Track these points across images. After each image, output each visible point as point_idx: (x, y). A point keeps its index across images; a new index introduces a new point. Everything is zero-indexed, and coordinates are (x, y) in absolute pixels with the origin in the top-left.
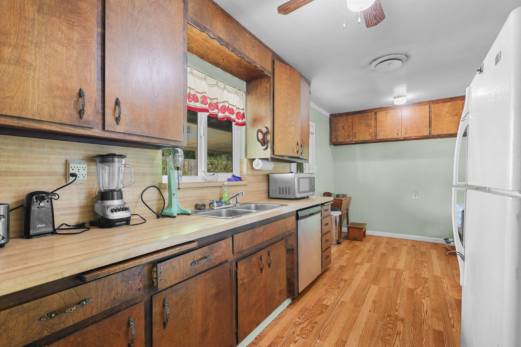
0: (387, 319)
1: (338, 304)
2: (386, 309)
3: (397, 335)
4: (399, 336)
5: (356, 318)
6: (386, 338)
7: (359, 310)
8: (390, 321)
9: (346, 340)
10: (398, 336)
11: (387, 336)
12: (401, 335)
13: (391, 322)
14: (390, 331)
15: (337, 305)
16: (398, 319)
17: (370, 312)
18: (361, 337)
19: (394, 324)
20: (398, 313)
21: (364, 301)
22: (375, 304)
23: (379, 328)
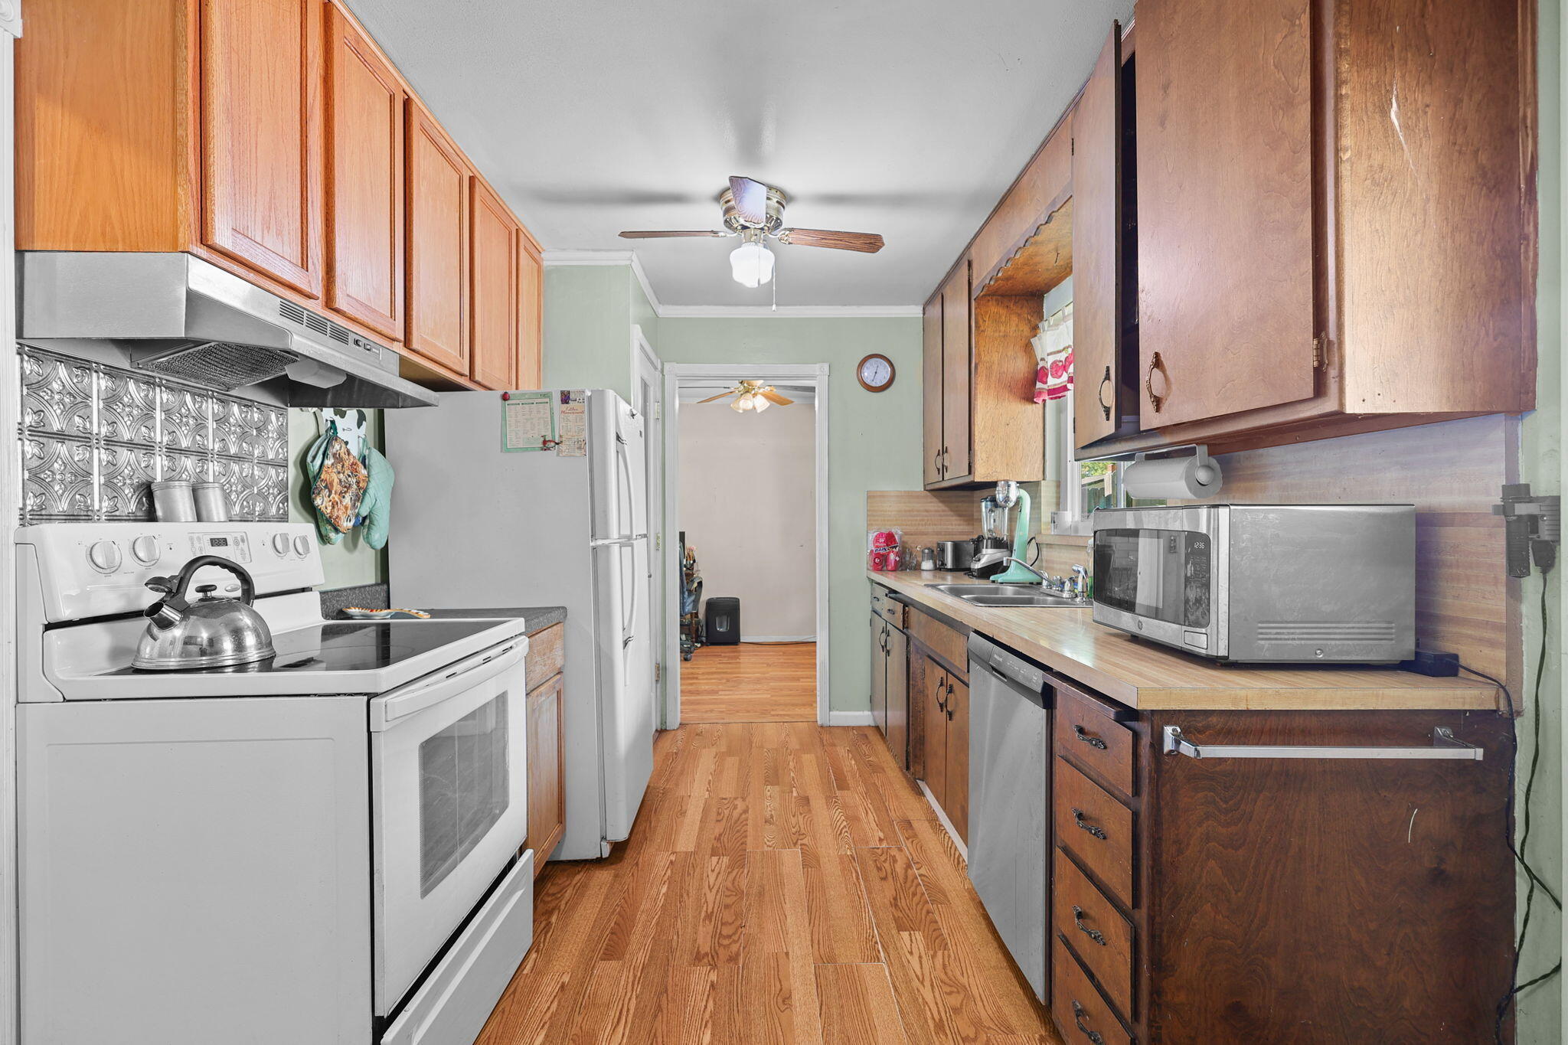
0: (738, 945)
1: (883, 946)
2: (744, 983)
3: (712, 912)
4: (707, 912)
5: (812, 922)
6: (735, 898)
7: (816, 946)
8: (731, 944)
9: (806, 869)
10: (710, 910)
11: (733, 903)
12: (703, 914)
13: (726, 942)
14: (728, 916)
15: (882, 940)
16: (710, 956)
17: (786, 953)
18: (783, 884)
19: (719, 939)
20: (709, 981)
21: (819, 990)
22: (781, 990)
23: (752, 914)
